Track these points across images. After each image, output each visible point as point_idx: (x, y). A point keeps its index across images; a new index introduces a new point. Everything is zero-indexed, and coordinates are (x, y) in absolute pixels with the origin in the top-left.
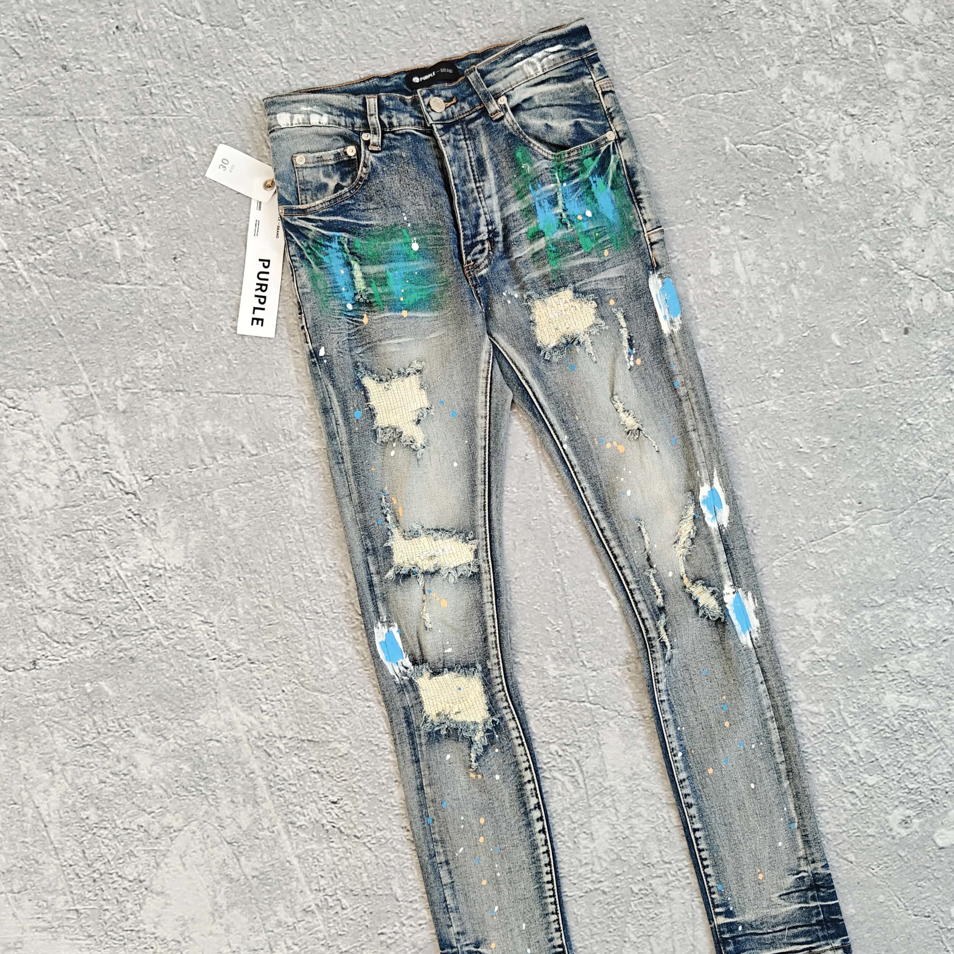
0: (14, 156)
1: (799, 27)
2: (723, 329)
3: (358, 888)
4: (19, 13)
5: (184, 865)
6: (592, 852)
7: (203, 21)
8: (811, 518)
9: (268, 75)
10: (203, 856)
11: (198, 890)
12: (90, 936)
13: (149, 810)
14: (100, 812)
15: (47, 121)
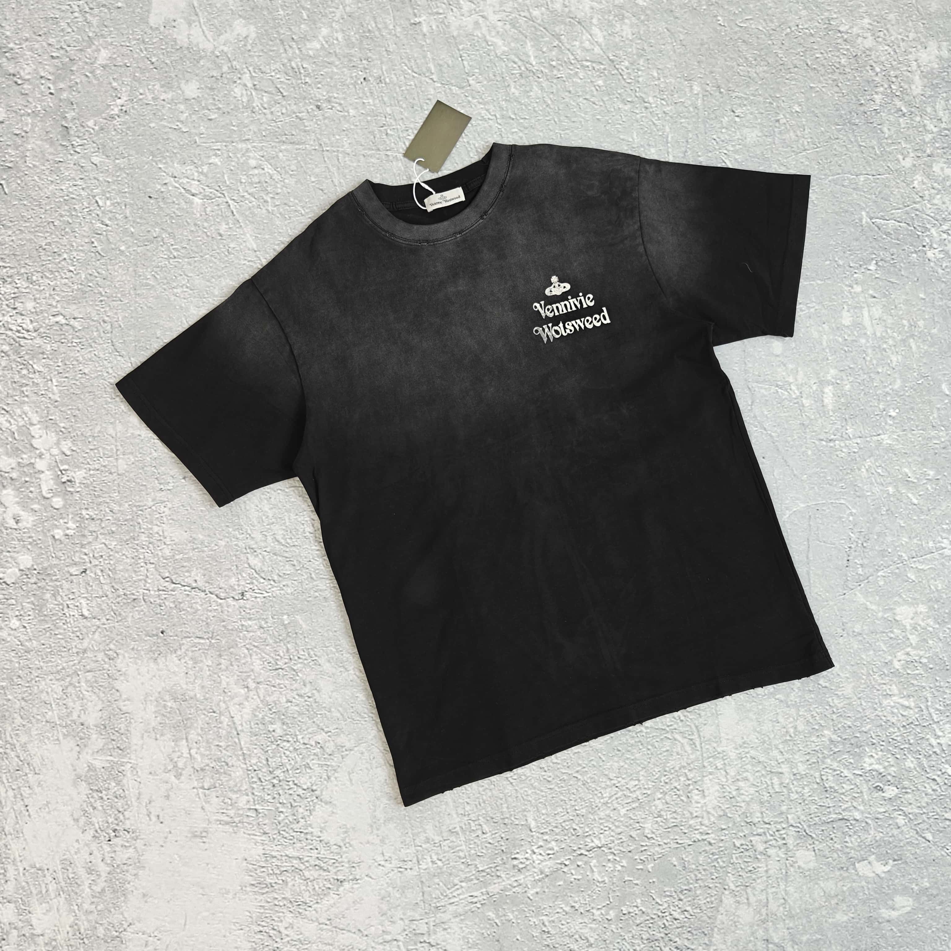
0: (269, 174)
1: (932, 127)
2: (849, 371)
3: (498, 817)
4: (286, 61)
5: (351, 780)
6: (702, 807)
7: (435, 80)
8: (914, 538)
9: (485, 128)
10: (367, 775)
11: (360, 804)
12: (265, 833)
13: (326, 729)
14: (285, 727)
15: (299, 149)
